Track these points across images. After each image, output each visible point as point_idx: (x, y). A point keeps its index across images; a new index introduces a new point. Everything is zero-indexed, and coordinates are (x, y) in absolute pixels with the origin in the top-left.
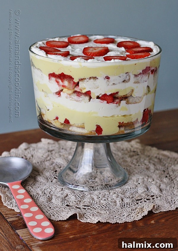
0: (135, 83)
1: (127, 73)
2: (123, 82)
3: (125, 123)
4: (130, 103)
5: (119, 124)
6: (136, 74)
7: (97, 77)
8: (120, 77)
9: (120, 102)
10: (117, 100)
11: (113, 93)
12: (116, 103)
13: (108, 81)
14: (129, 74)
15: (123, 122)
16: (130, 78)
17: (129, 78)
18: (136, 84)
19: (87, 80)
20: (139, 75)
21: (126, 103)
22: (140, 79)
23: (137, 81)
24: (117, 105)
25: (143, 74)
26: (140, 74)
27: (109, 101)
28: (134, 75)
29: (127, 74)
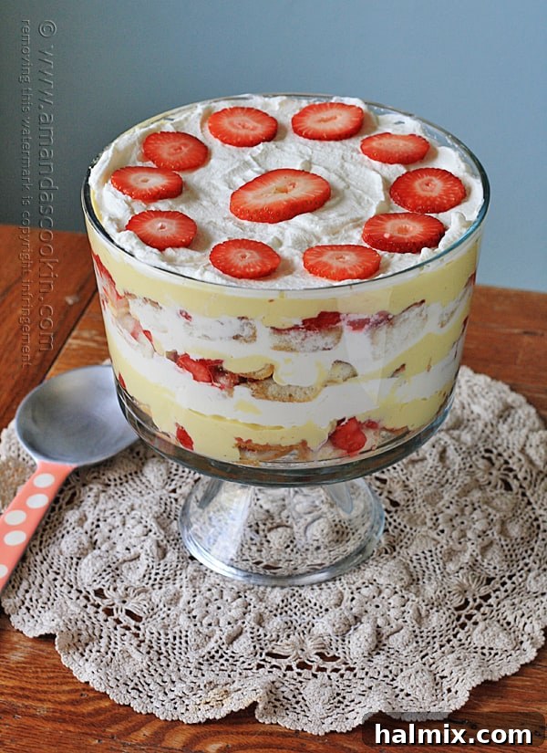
0: (277, 348)
1: (243, 318)
2: (236, 337)
3: (257, 445)
4: (267, 398)
5: (236, 442)
6: (279, 326)
7: (160, 305)
8: (222, 324)
9: (231, 388)
10: (223, 380)
11: (206, 358)
12: (221, 388)
13: (188, 324)
14: (251, 322)
15: (249, 441)
16: (257, 334)
17: (254, 333)
18: (283, 353)
19: (140, 301)
20: (290, 329)
21: (253, 396)
22: (294, 342)
23: (284, 344)
24: (224, 392)
25: (308, 328)
26: (296, 328)
27: (200, 376)
28: (272, 328)
29: (244, 321)
